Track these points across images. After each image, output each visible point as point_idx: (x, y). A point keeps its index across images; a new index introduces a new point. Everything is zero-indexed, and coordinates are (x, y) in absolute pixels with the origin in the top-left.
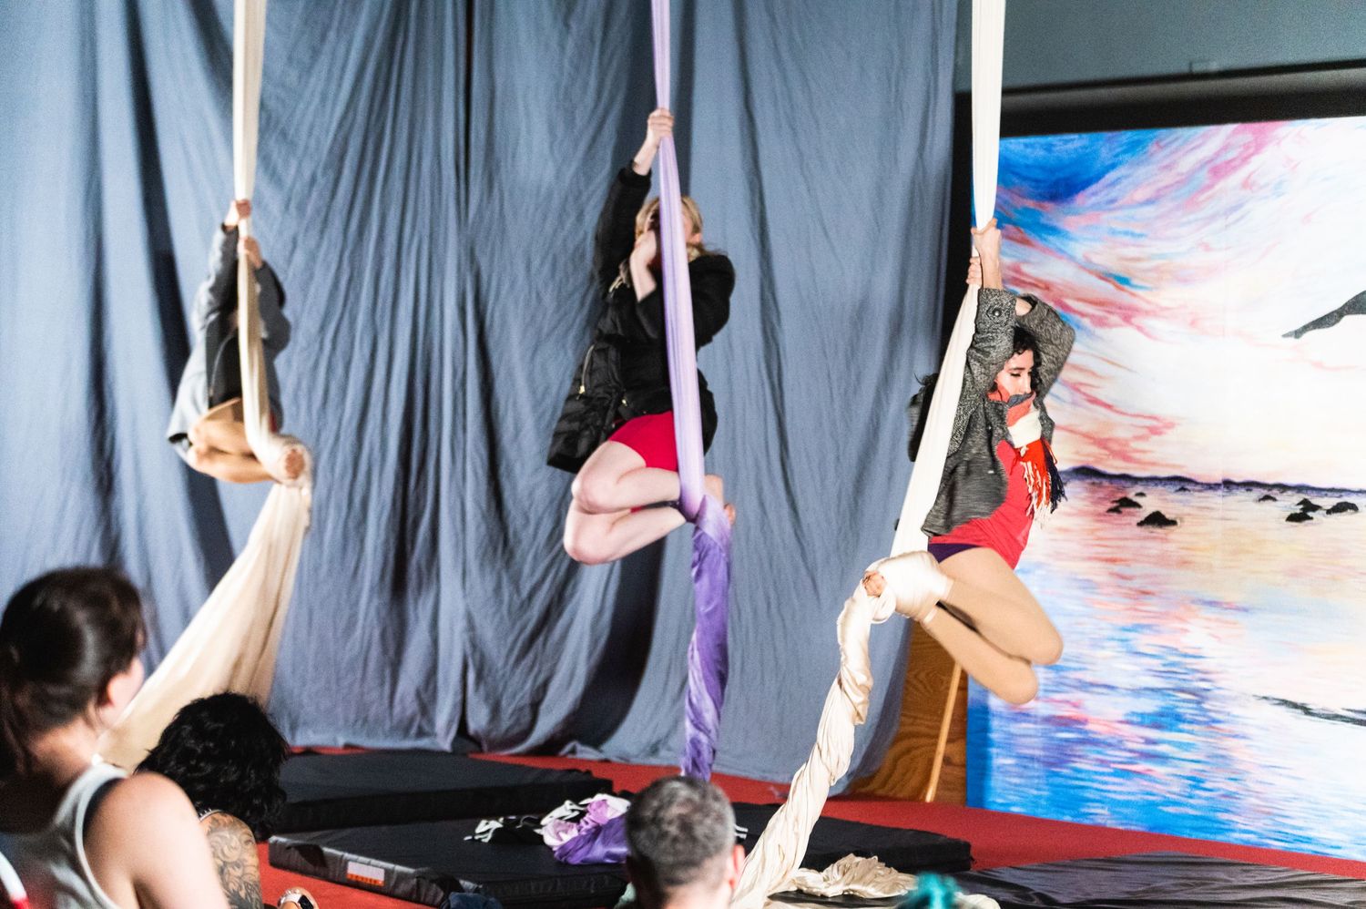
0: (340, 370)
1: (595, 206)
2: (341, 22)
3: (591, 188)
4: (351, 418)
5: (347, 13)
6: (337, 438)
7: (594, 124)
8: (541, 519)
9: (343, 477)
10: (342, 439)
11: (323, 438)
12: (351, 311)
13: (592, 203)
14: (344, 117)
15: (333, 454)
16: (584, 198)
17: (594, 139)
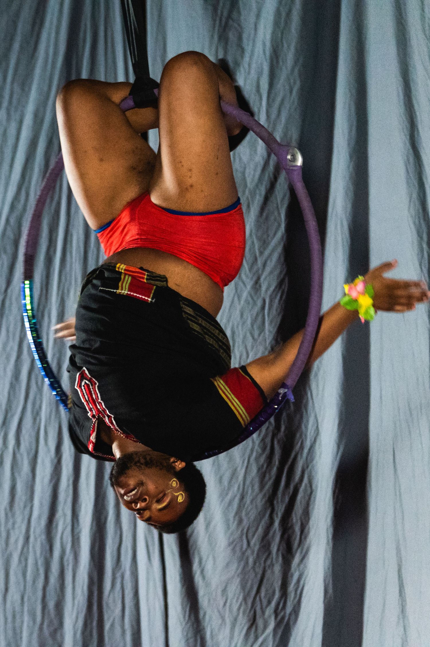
0: (26, 467)
1: (271, 272)
2: (10, 102)
3: (267, 253)
4: (39, 517)
5: (17, 89)
6: (27, 538)
7: (266, 183)
8: (236, 619)
9: (34, 582)
10: (32, 539)
11: (12, 540)
12: (34, 404)
13: (268, 269)
14: (16, 197)
15: (24, 556)
16: (260, 262)
17: (266, 199)
